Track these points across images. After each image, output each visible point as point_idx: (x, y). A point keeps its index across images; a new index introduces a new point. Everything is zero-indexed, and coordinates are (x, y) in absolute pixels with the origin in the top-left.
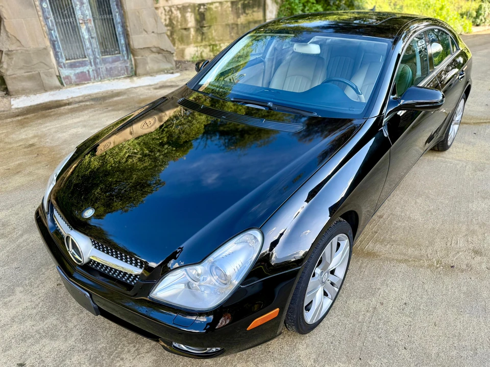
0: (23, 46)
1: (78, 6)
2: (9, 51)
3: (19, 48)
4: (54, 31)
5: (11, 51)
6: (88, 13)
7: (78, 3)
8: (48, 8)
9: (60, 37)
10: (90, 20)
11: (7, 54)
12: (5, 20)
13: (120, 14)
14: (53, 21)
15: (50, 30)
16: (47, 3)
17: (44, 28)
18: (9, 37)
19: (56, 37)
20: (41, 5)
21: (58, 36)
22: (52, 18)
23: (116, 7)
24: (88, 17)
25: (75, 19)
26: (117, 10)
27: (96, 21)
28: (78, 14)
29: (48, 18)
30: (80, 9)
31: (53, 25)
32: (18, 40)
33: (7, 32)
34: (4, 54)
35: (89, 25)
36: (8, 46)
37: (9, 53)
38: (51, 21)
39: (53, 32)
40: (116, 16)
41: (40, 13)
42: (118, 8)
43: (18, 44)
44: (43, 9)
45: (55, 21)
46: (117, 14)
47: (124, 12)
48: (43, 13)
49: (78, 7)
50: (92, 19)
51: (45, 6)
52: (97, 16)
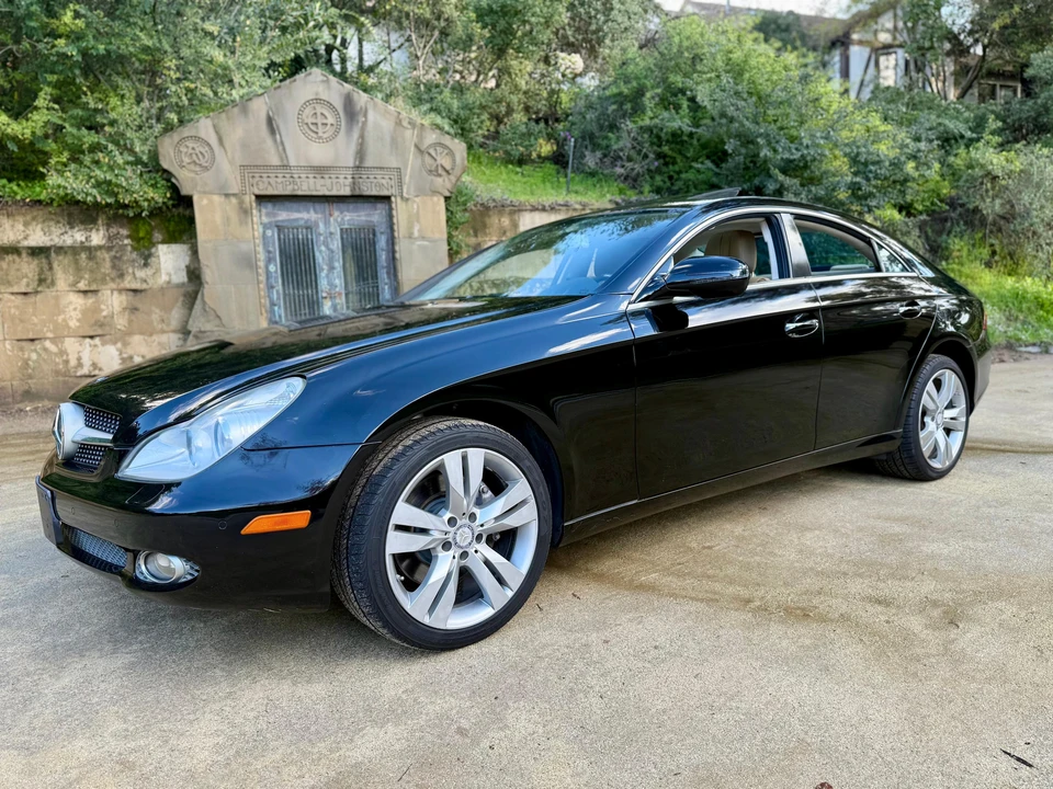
0: (224, 326)
1: (325, 271)
2: (201, 332)
3: (216, 329)
4: (279, 308)
5: (205, 332)
6: (339, 282)
7: (325, 267)
8: (276, 272)
9: (286, 316)
10: (340, 294)
11: (196, 337)
12: (206, 286)
13: (390, 287)
14: (281, 291)
15: (273, 304)
16: (276, 266)
17: (263, 301)
18: (205, 311)
19: (280, 316)
20: (267, 268)
21: (283, 315)
22: (280, 288)
23: (385, 276)
24: (337, 289)
25: (317, 292)
26: (386, 281)
27: (350, 296)
28: (323, 284)
29: (272, 287)
30: (327, 276)
31: (278, 298)
32: (218, 317)
33: (204, 303)
34: (191, 337)
35: (338, 301)
36: (200, 325)
37: (200, 335)
38: (278, 292)
39: (276, 308)
40: (383, 289)
41: (263, 278)
42: (389, 278)
43: (217, 322)
44: (268, 273)
45: (284, 291)
46: (386, 287)
47: (398, 283)
48: (268, 279)
49: (323, 274)
50: (343, 292)
51: (272, 268)
52: (354, 287)
